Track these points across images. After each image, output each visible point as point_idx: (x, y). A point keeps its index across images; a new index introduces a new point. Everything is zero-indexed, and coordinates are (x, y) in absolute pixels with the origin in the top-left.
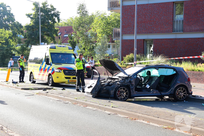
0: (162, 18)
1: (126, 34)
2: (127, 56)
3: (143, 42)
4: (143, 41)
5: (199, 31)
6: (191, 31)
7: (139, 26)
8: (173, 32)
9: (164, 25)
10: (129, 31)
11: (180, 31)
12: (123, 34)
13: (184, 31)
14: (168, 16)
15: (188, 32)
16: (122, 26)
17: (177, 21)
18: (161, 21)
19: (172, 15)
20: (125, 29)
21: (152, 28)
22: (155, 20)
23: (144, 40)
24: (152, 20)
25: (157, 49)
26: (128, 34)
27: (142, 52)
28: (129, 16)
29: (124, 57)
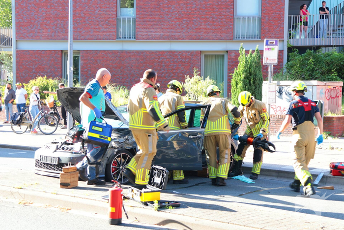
0: (97, 11)
1: (24, 38)
2: (32, 82)
3: (60, 56)
4: (60, 53)
5: (164, 39)
6: (149, 39)
7: (52, 24)
8: (117, 39)
9: (100, 26)
10: (32, 34)
11: (130, 37)
12: (20, 39)
13: (136, 37)
14: (107, 9)
15: (144, 39)
16: (17, 24)
17: (124, 19)
18: (94, 17)
19: (115, 8)
20: (22, 30)
21: (79, 30)
22: (83, 15)
23: (62, 51)
24: (77, 15)
25: (88, 70)
26: (29, 38)
27: (60, 75)
28: (30, 4)
29: (25, 84)
